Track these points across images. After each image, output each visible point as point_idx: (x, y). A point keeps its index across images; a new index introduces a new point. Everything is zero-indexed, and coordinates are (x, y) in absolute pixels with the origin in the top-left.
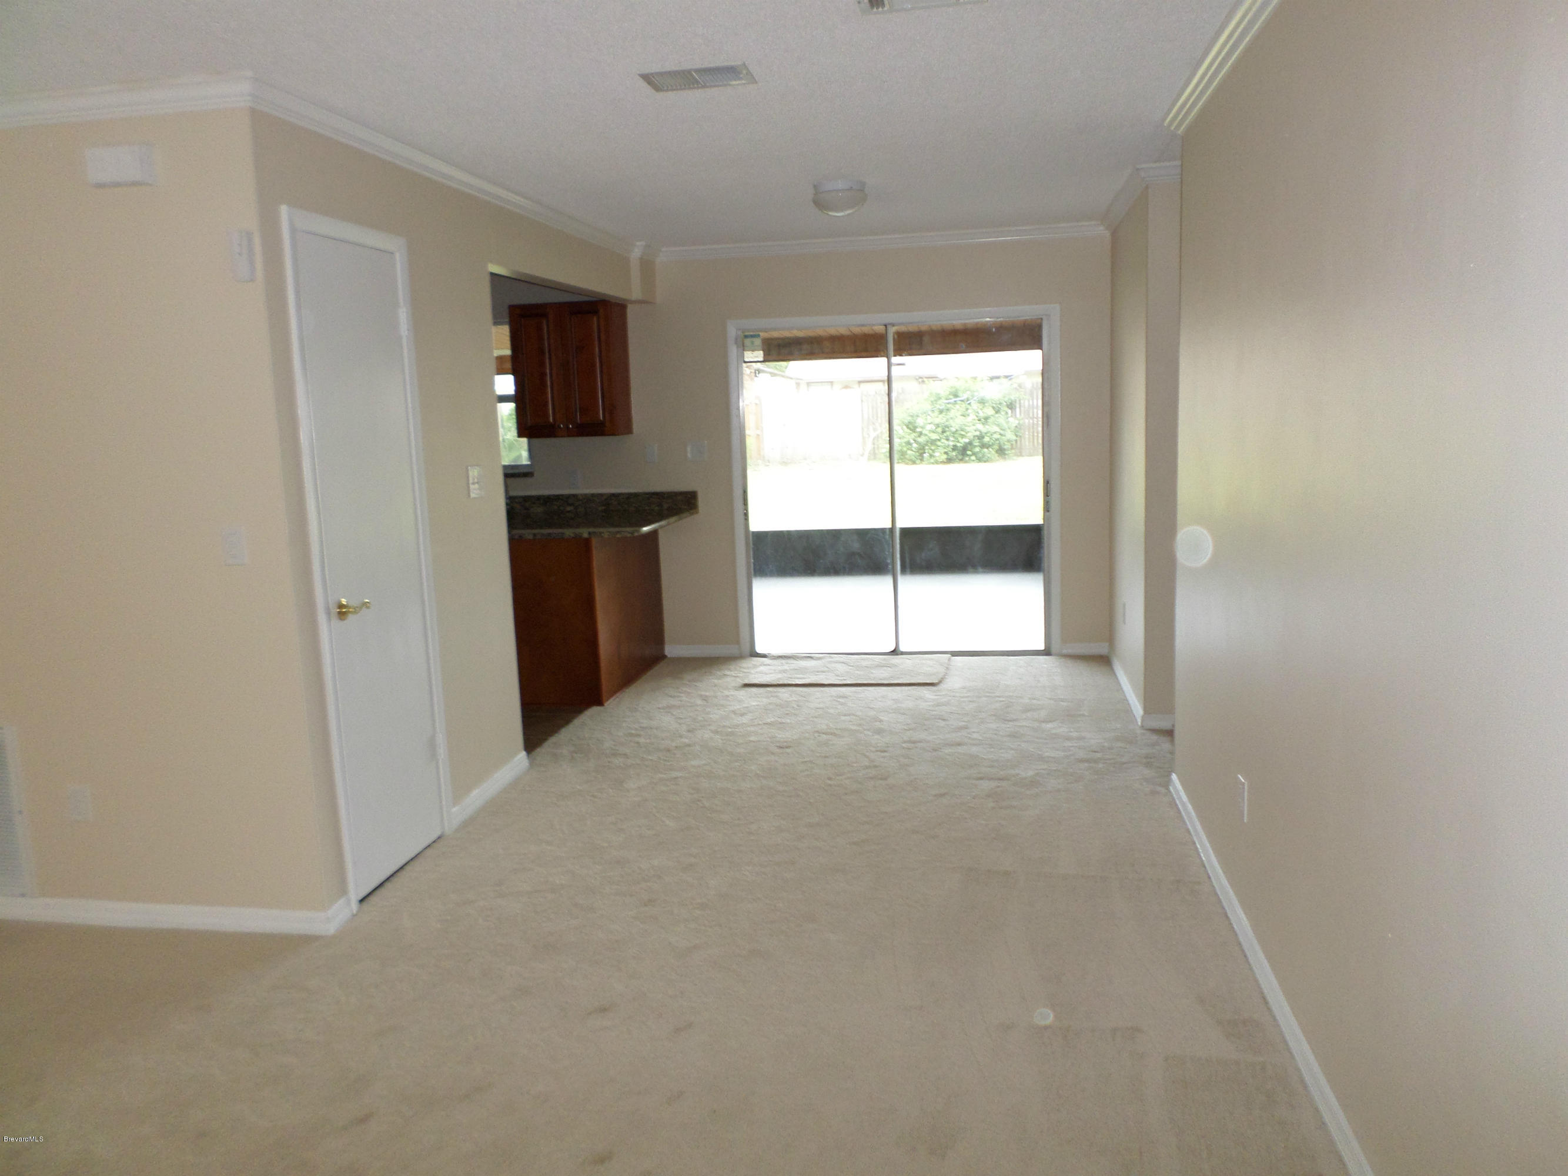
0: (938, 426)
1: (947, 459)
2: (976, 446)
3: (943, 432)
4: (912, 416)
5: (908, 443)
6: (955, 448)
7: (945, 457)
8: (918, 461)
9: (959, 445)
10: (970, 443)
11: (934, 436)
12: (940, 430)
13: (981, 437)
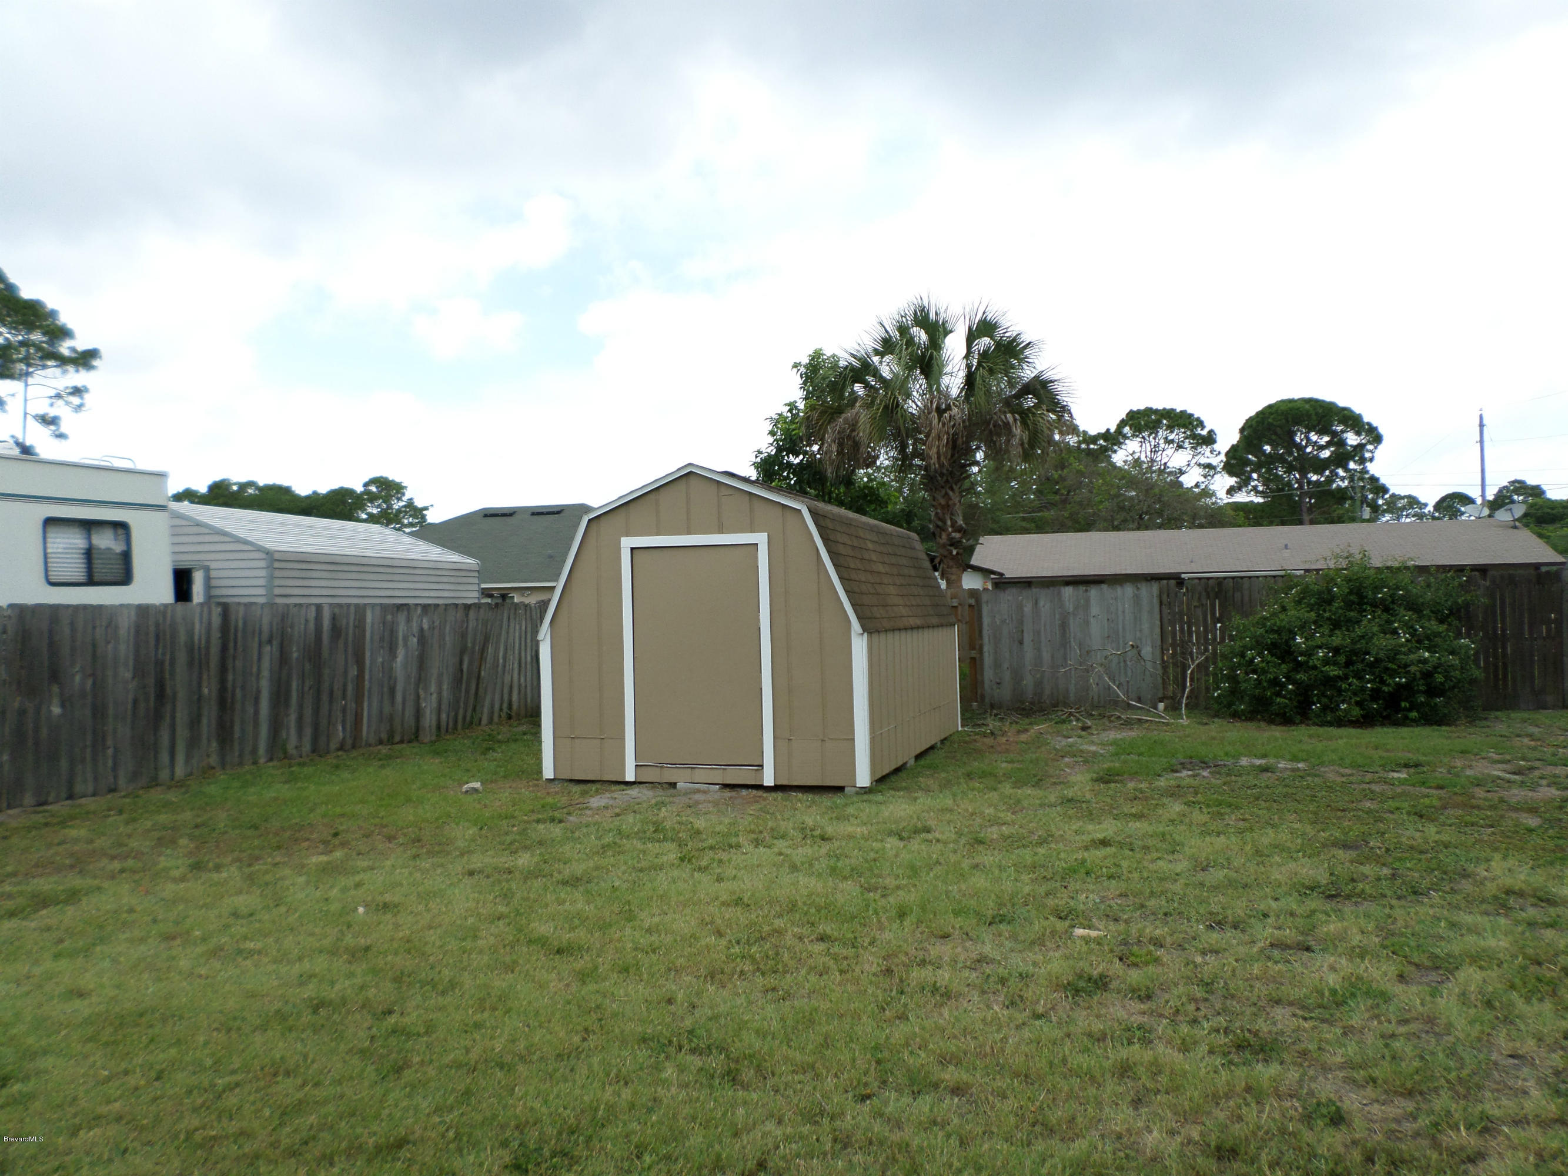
0: (1336, 651)
1: (1363, 716)
2: (1419, 691)
3: (1348, 663)
4: (1278, 632)
5: (1275, 682)
6: (1375, 695)
7: (1357, 712)
8: (1298, 719)
9: (1386, 689)
10: (1407, 687)
11: (1334, 671)
12: (1342, 659)
13: (1427, 675)
